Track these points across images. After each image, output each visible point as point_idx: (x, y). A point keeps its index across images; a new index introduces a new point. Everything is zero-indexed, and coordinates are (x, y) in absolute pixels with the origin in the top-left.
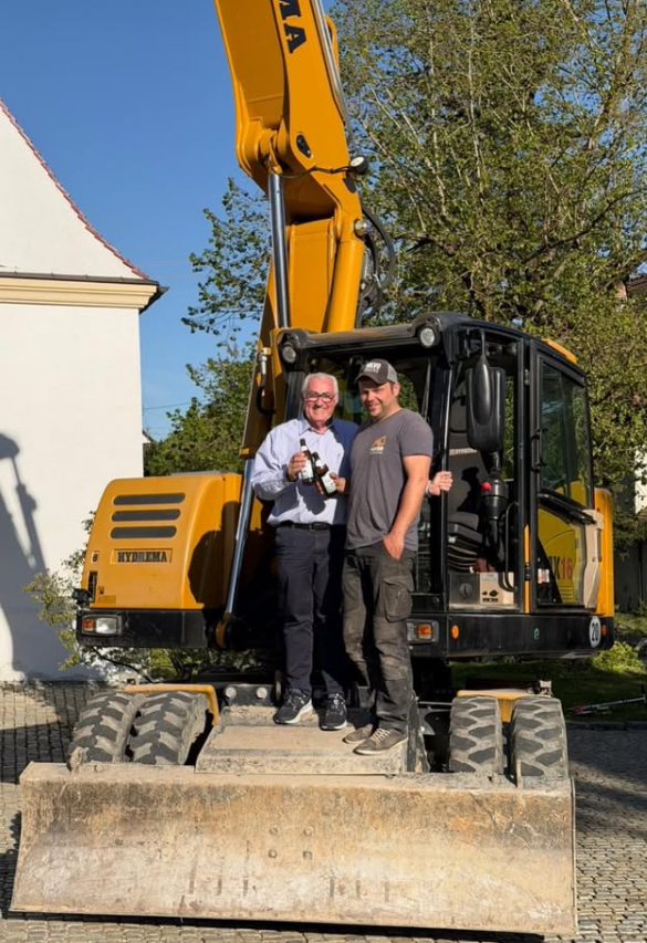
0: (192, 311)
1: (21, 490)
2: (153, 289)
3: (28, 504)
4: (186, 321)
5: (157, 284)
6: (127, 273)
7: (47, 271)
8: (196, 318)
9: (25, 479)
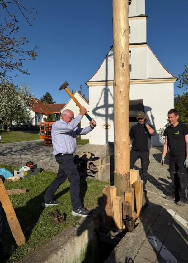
0: (179, 85)
1: (152, 116)
2: (177, 79)
3: (153, 118)
4: (178, 86)
5: (177, 78)
6: (172, 77)
7: (158, 77)
8: (180, 86)
9: (152, 114)
